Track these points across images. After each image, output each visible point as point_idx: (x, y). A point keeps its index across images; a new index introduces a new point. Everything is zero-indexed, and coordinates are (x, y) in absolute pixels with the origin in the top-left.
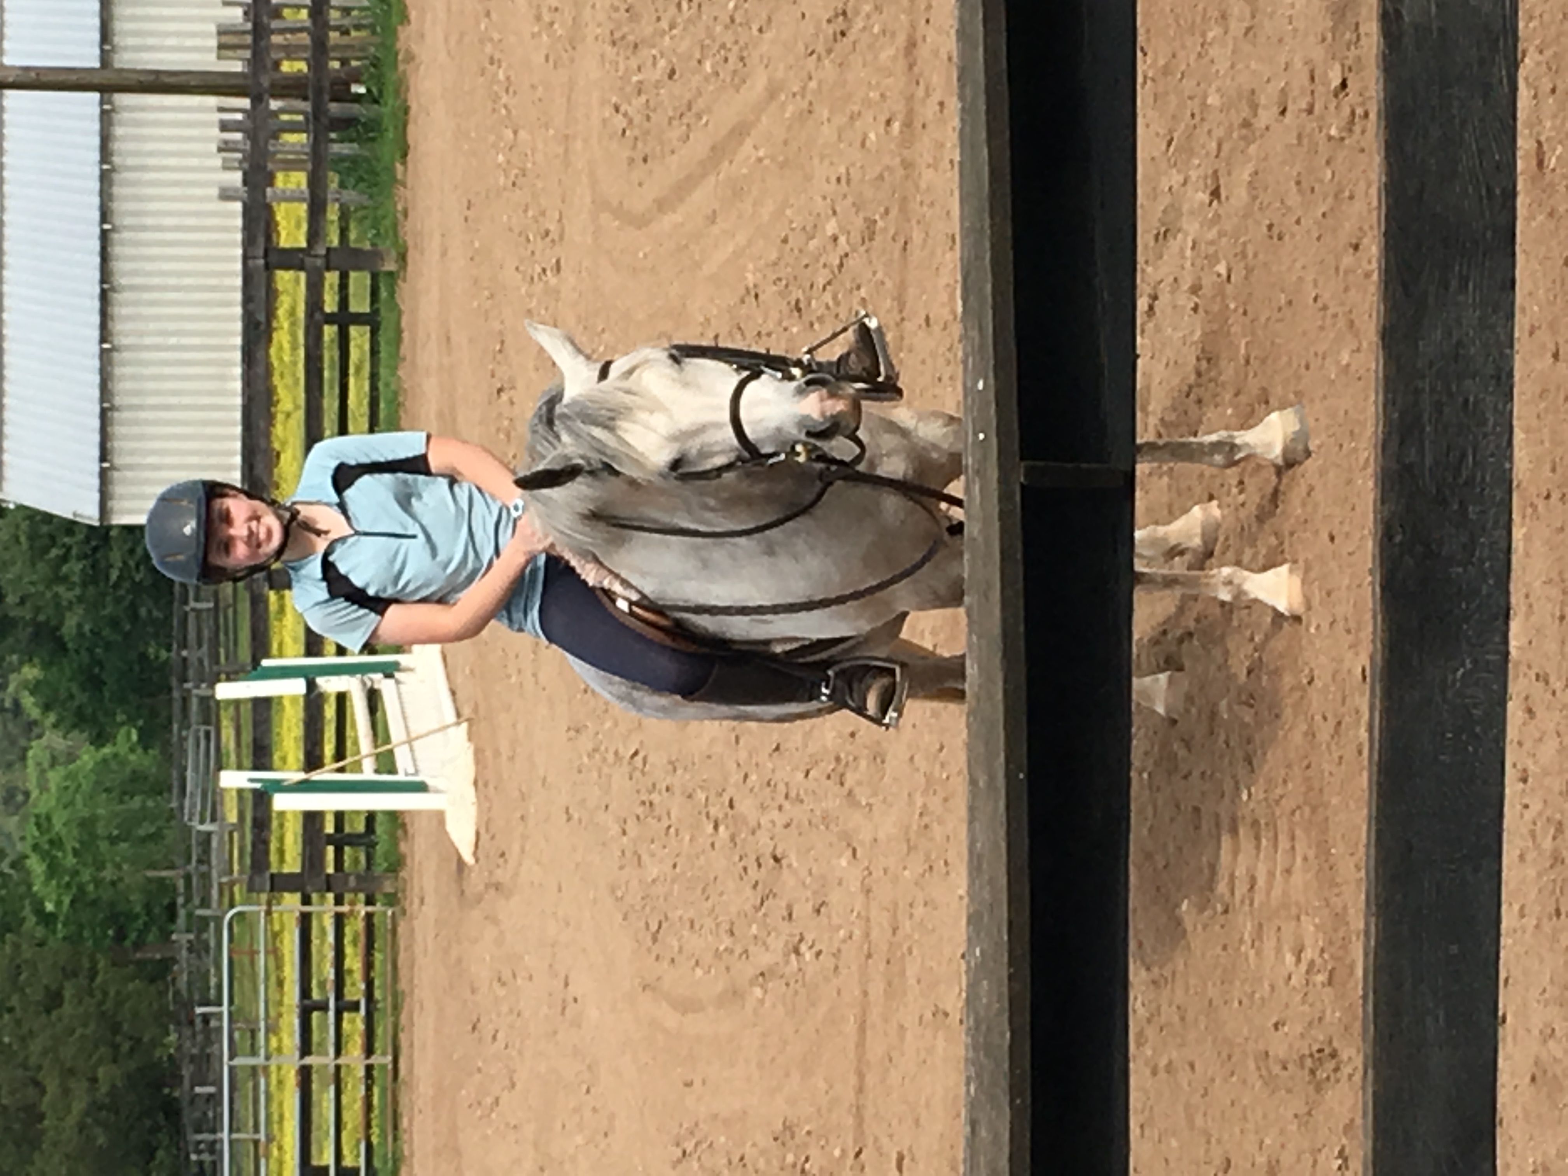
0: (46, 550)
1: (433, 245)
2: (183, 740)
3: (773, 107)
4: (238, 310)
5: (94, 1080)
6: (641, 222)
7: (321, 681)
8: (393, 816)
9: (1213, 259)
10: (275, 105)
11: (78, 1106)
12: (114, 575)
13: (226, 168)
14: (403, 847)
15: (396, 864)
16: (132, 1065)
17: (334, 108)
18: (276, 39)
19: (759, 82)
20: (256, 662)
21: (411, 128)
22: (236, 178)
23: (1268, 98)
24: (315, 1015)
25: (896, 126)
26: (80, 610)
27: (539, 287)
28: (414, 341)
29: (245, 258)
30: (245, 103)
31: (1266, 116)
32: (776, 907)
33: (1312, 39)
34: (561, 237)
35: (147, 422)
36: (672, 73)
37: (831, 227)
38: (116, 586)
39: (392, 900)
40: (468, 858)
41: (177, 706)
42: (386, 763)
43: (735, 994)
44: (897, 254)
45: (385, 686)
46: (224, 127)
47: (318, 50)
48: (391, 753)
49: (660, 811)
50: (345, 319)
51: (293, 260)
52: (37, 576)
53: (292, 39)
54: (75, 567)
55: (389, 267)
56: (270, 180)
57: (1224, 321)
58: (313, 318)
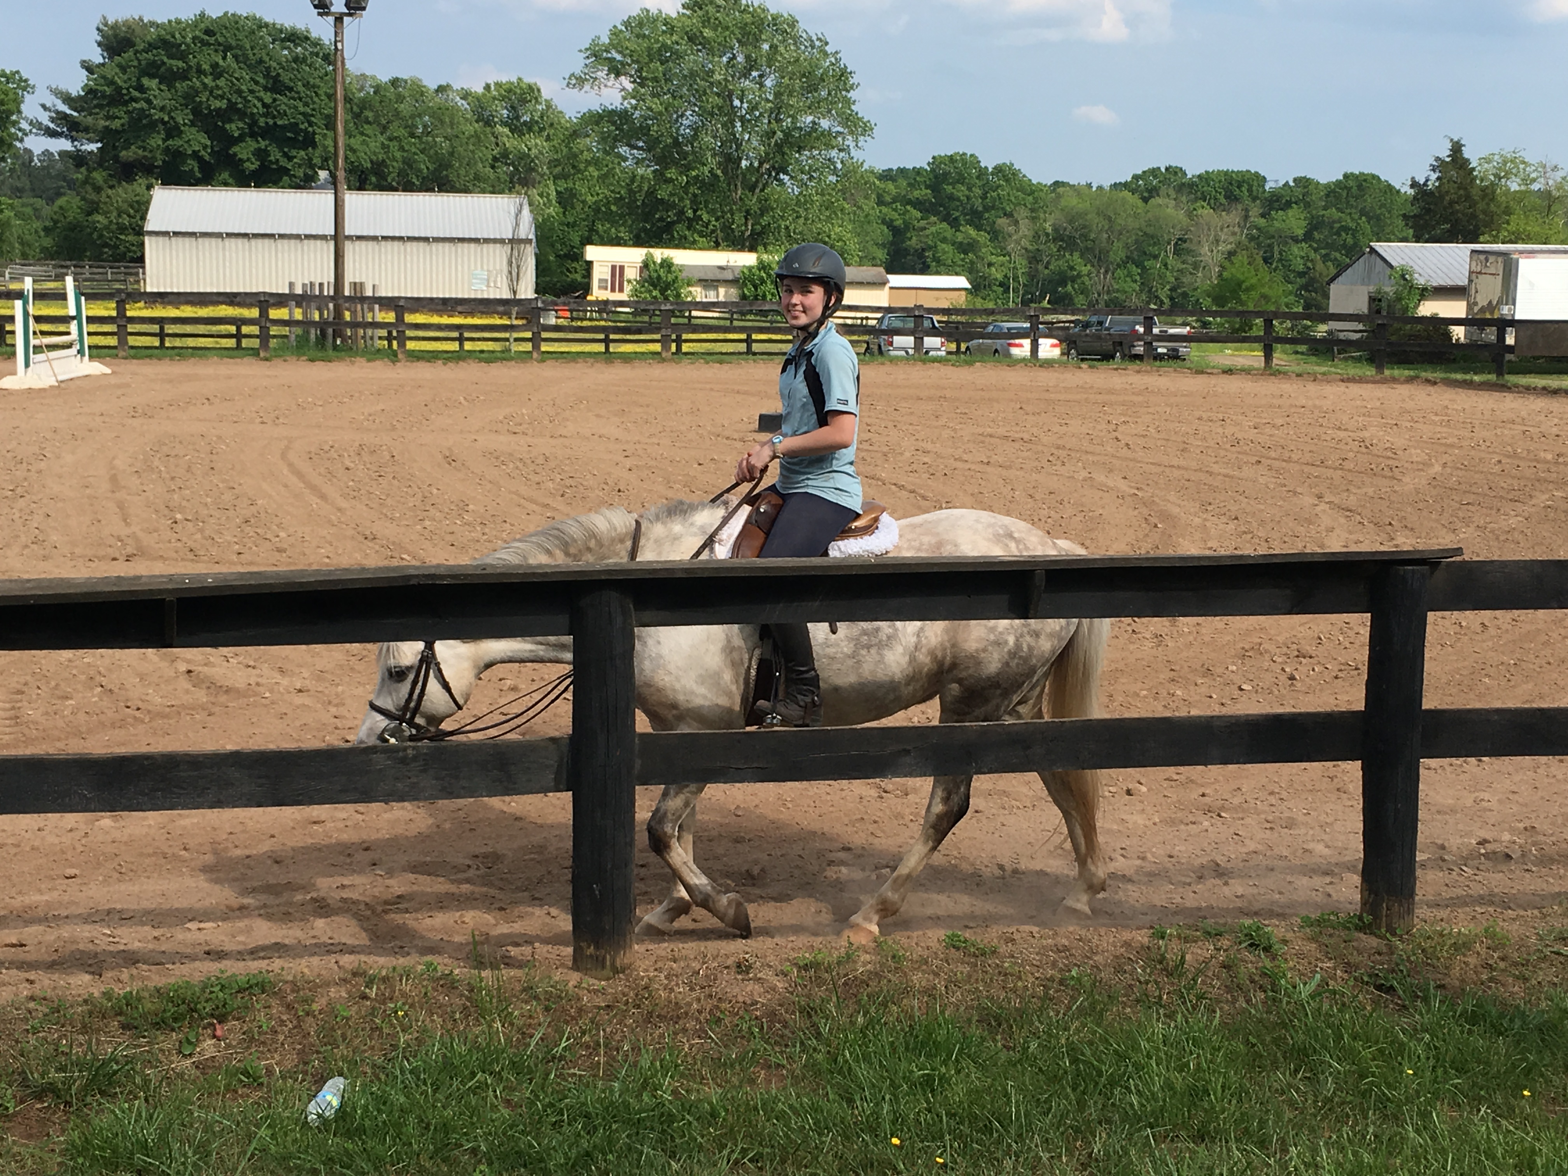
0: (132, 207)
1: (272, 371)
2: (48, 265)
3: (334, 510)
4: (242, 290)
6: (283, 456)
7: (75, 322)
8: (14, 354)
9: (271, 691)
10: (331, 306)
12: (123, 237)
13: (304, 285)
17: (331, 330)
18: (359, 307)
19: (344, 504)
20: (83, 294)
22: (298, 291)
23: (342, 711)
25: (327, 560)
26: (106, 222)
27: (255, 415)
29: (264, 293)
30: (332, 293)
31: (333, 710)
34: (276, 424)
35: (190, 252)
36: (348, 469)
37: (283, 534)
38: (117, 238)
41: (63, 263)
42: (38, 349)
44: (271, 562)
45: (73, 351)
46: (321, 285)
47: (354, 325)
48: (43, 352)
49: (19, 466)
50: (238, 336)
51: (264, 313)
52: (120, 204)
53: (360, 314)
54: (125, 220)
55: (262, 354)
56: (299, 305)
57: (245, 697)
58: (239, 322)
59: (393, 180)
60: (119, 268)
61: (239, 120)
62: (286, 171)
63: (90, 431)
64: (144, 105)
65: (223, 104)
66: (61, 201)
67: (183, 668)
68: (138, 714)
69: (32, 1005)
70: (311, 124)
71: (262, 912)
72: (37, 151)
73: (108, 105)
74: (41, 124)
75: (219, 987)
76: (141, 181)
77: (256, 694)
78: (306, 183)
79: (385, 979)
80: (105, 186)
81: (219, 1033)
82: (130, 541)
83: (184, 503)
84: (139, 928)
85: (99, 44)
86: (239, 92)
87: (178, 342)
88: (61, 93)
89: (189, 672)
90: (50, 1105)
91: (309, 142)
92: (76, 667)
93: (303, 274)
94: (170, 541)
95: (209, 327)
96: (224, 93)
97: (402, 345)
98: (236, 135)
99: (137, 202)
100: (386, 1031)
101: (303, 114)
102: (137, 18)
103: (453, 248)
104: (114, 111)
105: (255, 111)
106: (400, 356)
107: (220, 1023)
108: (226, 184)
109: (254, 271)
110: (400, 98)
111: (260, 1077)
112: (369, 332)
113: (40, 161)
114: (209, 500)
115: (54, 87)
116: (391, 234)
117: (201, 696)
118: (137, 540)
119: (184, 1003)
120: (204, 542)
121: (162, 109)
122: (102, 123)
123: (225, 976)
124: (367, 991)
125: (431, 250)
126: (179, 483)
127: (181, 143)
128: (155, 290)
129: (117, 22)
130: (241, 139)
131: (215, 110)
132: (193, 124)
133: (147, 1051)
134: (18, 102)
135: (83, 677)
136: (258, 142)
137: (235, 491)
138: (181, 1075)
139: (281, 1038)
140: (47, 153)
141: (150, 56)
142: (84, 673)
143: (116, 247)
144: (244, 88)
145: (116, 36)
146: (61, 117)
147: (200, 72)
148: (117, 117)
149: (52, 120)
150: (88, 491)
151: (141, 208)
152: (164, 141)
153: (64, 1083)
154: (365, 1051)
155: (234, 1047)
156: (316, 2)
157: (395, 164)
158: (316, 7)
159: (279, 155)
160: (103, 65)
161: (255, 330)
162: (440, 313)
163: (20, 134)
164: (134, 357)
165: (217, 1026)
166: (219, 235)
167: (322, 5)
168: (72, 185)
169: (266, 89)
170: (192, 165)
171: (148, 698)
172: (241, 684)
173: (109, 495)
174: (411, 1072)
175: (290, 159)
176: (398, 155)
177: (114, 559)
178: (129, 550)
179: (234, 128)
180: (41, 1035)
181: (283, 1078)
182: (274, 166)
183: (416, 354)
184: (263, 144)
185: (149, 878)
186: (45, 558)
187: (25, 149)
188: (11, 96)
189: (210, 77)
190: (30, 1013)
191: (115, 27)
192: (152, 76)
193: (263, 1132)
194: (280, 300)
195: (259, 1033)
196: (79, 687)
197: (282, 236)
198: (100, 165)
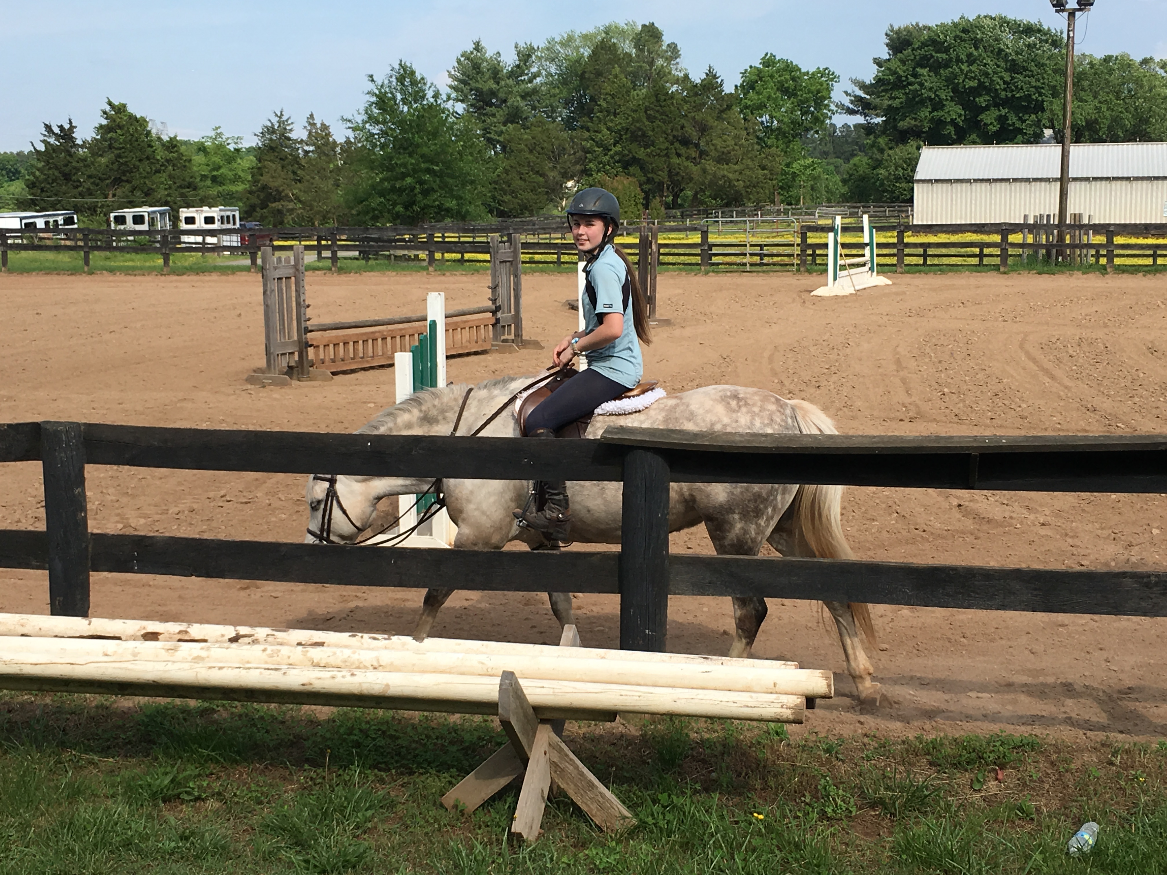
0: (905, 162)
1: (1009, 283)
2: (844, 207)
3: (1063, 388)
4: (988, 222)
5: (738, 180)
6: (1021, 347)
7: (868, 247)
8: (826, 271)
9: (1021, 523)
10: (1055, 232)
11: (731, 176)
12: (898, 185)
13: (1035, 217)
14: (815, 274)
15: (809, 272)
16: (743, 192)
17: (1054, 251)
18: (1077, 233)
19: (1069, 383)
20: (874, 227)
21: (1047, 275)
22: (1031, 221)
23: (1077, 542)
24: (759, 248)
25: (1059, 426)
26: (887, 174)
27: (998, 315)
28: (977, 277)
29: (1005, 223)
30: (1056, 222)
31: (1070, 541)
32: (803, 387)
33: (1097, 556)
34: (1015, 322)
35: (947, 194)
36: (1071, 356)
37: (1024, 406)
38: (894, 185)
39: (798, 270)
40: (812, 294)
41: (855, 205)
42: (843, 267)
43: (775, 374)
44: (1016, 426)
45: (866, 268)
46: (1048, 216)
47: (1073, 246)
48: (846, 269)
49: (831, 352)
50: (981, 256)
51: (1004, 238)
52: (897, 160)
53: (1077, 238)
54: (900, 172)
55: (1002, 269)
56: (1030, 232)
57: (1001, 526)
58: (982, 245)
59: (1104, 133)
60: (894, 207)
61: (986, 94)
62: (1020, 131)
63: (879, 326)
64: (917, 86)
65: (974, 84)
66: (855, 160)
67: (955, 502)
68: (924, 534)
69: (866, 740)
70: (1040, 94)
71: (1024, 689)
72: (839, 125)
73: (891, 89)
74: (843, 105)
75: (1000, 743)
76: (913, 143)
77: (1010, 525)
78: (1036, 139)
79: (1127, 752)
80: (886, 148)
81: (1000, 777)
82: (912, 407)
83: (949, 380)
84: (934, 692)
85: (887, 45)
86: (986, 74)
87: (936, 261)
88: (859, 82)
89: (960, 505)
90: (880, 814)
91: (1039, 107)
92: (879, 498)
93: (1035, 208)
94: (940, 409)
95: (959, 249)
96: (976, 75)
97: (1110, 260)
98: (984, 105)
99: (909, 159)
100: (1128, 792)
101: (1035, 87)
102: (914, 24)
103: (1150, 185)
104: (895, 93)
105: (998, 87)
106: (1109, 270)
107: (1001, 769)
108: (974, 143)
109: (993, 207)
110: (1111, 71)
111: (1032, 814)
112: (1085, 251)
113: (841, 132)
114: (967, 378)
115: (854, 78)
116: (1100, 176)
117: (969, 524)
118: (917, 406)
119: (974, 751)
120: (965, 409)
121: (931, 89)
122: (887, 103)
123: (1004, 734)
124: (1113, 759)
125: (1131, 187)
126: (945, 365)
127: (942, 113)
128: (920, 223)
129: (900, 28)
130: (987, 108)
131: (968, 88)
132: (952, 100)
133: (949, 784)
134: (829, 90)
135: (884, 506)
136: (1000, 111)
137: (987, 372)
138: (972, 804)
139: (1047, 786)
140: (846, 126)
141: (923, 52)
142: (884, 503)
143: (893, 192)
144: (990, 71)
145: (899, 38)
146: (858, 100)
147: (959, 61)
148: (897, 98)
149: (852, 102)
150: (880, 370)
151: (912, 163)
152: (930, 113)
153: (890, 799)
154: (1112, 805)
155: (1012, 789)
156: (1055, 2)
157: (1104, 121)
158: (1054, 6)
159: (1015, 119)
160: (889, 60)
161: (997, 251)
162: (1137, 235)
163: (829, 114)
164: (908, 272)
165: (999, 772)
166: (968, 181)
167: (1059, 3)
168: (862, 148)
169: (1006, 70)
170: (950, 130)
171: (930, 523)
172: (998, 517)
173: (895, 373)
174: (1150, 826)
175: (1024, 121)
176: (1108, 114)
177: (901, 420)
178: (911, 414)
179: (982, 101)
180: (873, 762)
181: (1050, 817)
182: (1011, 128)
183: (1121, 268)
184: (1003, 112)
185: (938, 656)
186: (853, 418)
187: (831, 124)
188: (825, 85)
189: (966, 64)
190: (865, 745)
191: (898, 32)
192: (923, 67)
193: (1037, 856)
194: (1015, 228)
195: (1030, 781)
196: (881, 512)
197: (1015, 180)
198: (884, 132)
